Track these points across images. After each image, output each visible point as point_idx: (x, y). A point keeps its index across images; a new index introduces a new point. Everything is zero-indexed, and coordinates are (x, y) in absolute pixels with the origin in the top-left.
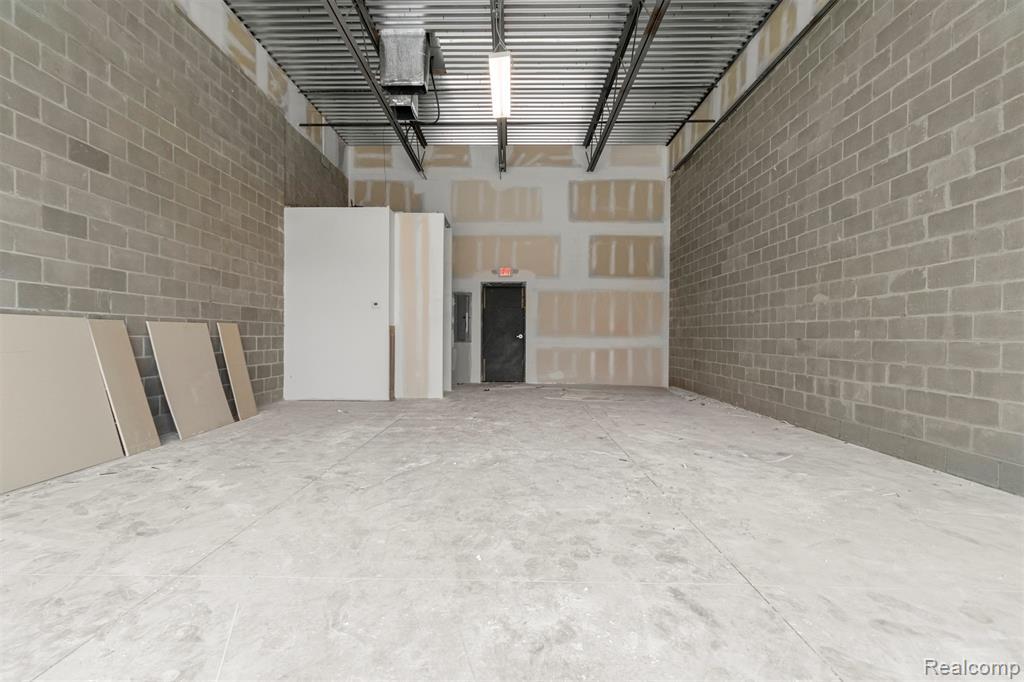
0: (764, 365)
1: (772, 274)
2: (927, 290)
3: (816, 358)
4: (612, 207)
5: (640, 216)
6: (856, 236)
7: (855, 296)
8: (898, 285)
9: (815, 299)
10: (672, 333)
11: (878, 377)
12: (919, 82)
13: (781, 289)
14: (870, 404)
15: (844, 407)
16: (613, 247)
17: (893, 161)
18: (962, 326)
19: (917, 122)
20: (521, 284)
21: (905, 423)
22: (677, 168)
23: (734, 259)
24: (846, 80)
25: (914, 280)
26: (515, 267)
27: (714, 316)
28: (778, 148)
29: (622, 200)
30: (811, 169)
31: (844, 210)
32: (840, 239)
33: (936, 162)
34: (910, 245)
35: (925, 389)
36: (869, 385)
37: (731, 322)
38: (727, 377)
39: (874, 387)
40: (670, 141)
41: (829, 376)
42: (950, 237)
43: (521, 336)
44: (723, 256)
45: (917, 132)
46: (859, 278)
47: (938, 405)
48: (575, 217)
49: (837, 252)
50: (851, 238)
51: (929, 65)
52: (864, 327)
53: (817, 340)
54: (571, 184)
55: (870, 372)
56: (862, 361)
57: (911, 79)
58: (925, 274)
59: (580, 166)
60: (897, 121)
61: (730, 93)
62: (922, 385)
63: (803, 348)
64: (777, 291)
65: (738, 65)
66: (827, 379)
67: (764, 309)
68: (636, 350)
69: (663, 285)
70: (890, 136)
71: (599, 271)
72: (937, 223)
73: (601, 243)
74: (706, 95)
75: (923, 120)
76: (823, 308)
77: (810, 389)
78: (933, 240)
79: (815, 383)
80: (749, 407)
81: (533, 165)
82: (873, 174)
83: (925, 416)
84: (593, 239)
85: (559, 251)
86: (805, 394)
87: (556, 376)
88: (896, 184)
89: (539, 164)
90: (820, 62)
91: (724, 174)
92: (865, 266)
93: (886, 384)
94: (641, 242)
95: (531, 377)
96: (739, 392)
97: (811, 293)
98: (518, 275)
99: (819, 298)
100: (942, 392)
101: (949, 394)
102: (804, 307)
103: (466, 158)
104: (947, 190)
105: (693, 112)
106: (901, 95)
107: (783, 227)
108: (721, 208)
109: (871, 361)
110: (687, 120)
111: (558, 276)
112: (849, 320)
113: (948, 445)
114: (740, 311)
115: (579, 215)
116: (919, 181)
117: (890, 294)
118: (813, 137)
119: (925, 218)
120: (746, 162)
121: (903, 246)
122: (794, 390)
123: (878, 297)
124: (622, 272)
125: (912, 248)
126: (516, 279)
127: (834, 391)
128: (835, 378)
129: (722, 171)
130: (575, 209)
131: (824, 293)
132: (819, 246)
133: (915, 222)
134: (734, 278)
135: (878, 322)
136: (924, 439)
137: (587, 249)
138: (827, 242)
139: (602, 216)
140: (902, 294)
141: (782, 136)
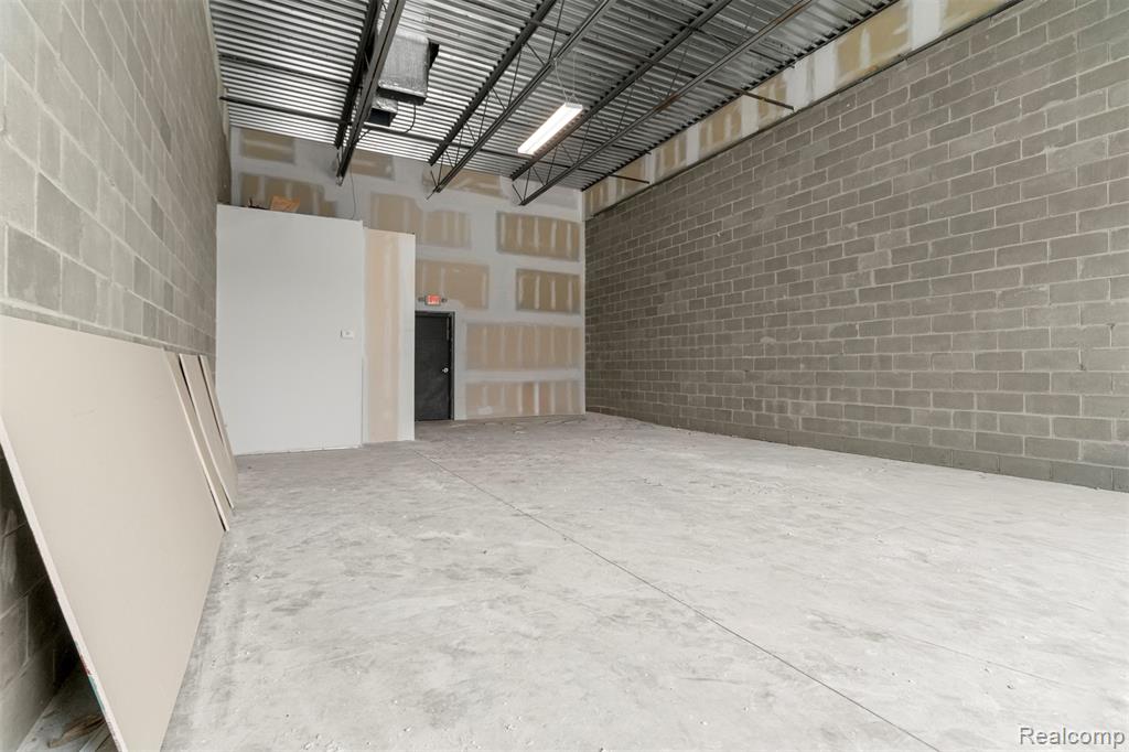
0: (710, 392)
1: (717, 318)
2: (858, 337)
3: (765, 385)
4: (536, 242)
5: (560, 254)
6: (800, 297)
7: (800, 340)
8: (835, 333)
9: (762, 340)
10: (589, 366)
11: (821, 396)
12: (849, 200)
13: (727, 332)
14: (815, 416)
15: (791, 420)
16: (538, 282)
17: (831, 248)
18: (885, 362)
19: (850, 226)
20: (447, 314)
21: (844, 428)
22: (597, 214)
23: (672, 303)
24: (788, 182)
25: (851, 331)
26: (443, 295)
27: (648, 352)
28: (722, 219)
29: (545, 237)
30: (757, 241)
31: (787, 277)
32: (785, 297)
33: (864, 255)
34: (845, 307)
35: (860, 404)
36: (813, 403)
37: (671, 357)
38: (665, 404)
39: (818, 405)
40: (587, 188)
41: (777, 399)
42: (875, 304)
43: (446, 370)
44: (660, 300)
45: (850, 232)
46: (803, 326)
47: (869, 413)
48: (502, 248)
49: (782, 306)
50: (795, 297)
51: (858, 190)
52: (808, 362)
53: (765, 372)
54: (499, 215)
55: (814, 393)
56: (807, 386)
57: (843, 196)
58: (857, 327)
59: (507, 198)
60: (834, 222)
61: (666, 163)
62: (857, 401)
63: (751, 378)
64: (722, 333)
65: (676, 141)
66: (775, 401)
67: (708, 346)
68: (558, 384)
69: (579, 321)
70: (828, 231)
71: (525, 304)
72: (865, 295)
73: (526, 275)
74: (636, 157)
75: (853, 225)
76: (770, 348)
77: (759, 408)
78: (862, 305)
79: (764, 405)
80: (694, 427)
81: (461, 189)
82: (814, 254)
83: (859, 422)
84: (521, 272)
85: (488, 281)
86: (754, 413)
87: (485, 411)
88: (832, 264)
89: (466, 189)
90: (763, 163)
91: (658, 229)
92: (808, 318)
93: (828, 401)
94: (562, 279)
95: (460, 413)
96: (681, 416)
97: (758, 337)
98: (446, 304)
99: (765, 340)
100: (872, 405)
101: (877, 406)
102: (751, 346)
103: (388, 169)
104: (873, 274)
105: (618, 168)
106: (835, 205)
107: (729, 283)
108: (655, 258)
109: (815, 386)
110: (610, 174)
111: (486, 307)
112: (794, 357)
113: (876, 439)
114: (680, 348)
115: (506, 247)
116: (851, 265)
117: (829, 340)
118: (759, 218)
119: (857, 290)
120: (685, 224)
121: (840, 307)
122: (743, 410)
123: (821, 341)
124: (545, 307)
125: (847, 310)
126: (444, 308)
127: (782, 409)
128: (783, 399)
129: (656, 227)
130: (503, 240)
131: (770, 335)
132: (765, 301)
133: (849, 292)
134: (671, 319)
135: (821, 359)
136: (859, 437)
137: (514, 282)
138: (774, 298)
139: (527, 250)
140: (839, 340)
141: (726, 211)
